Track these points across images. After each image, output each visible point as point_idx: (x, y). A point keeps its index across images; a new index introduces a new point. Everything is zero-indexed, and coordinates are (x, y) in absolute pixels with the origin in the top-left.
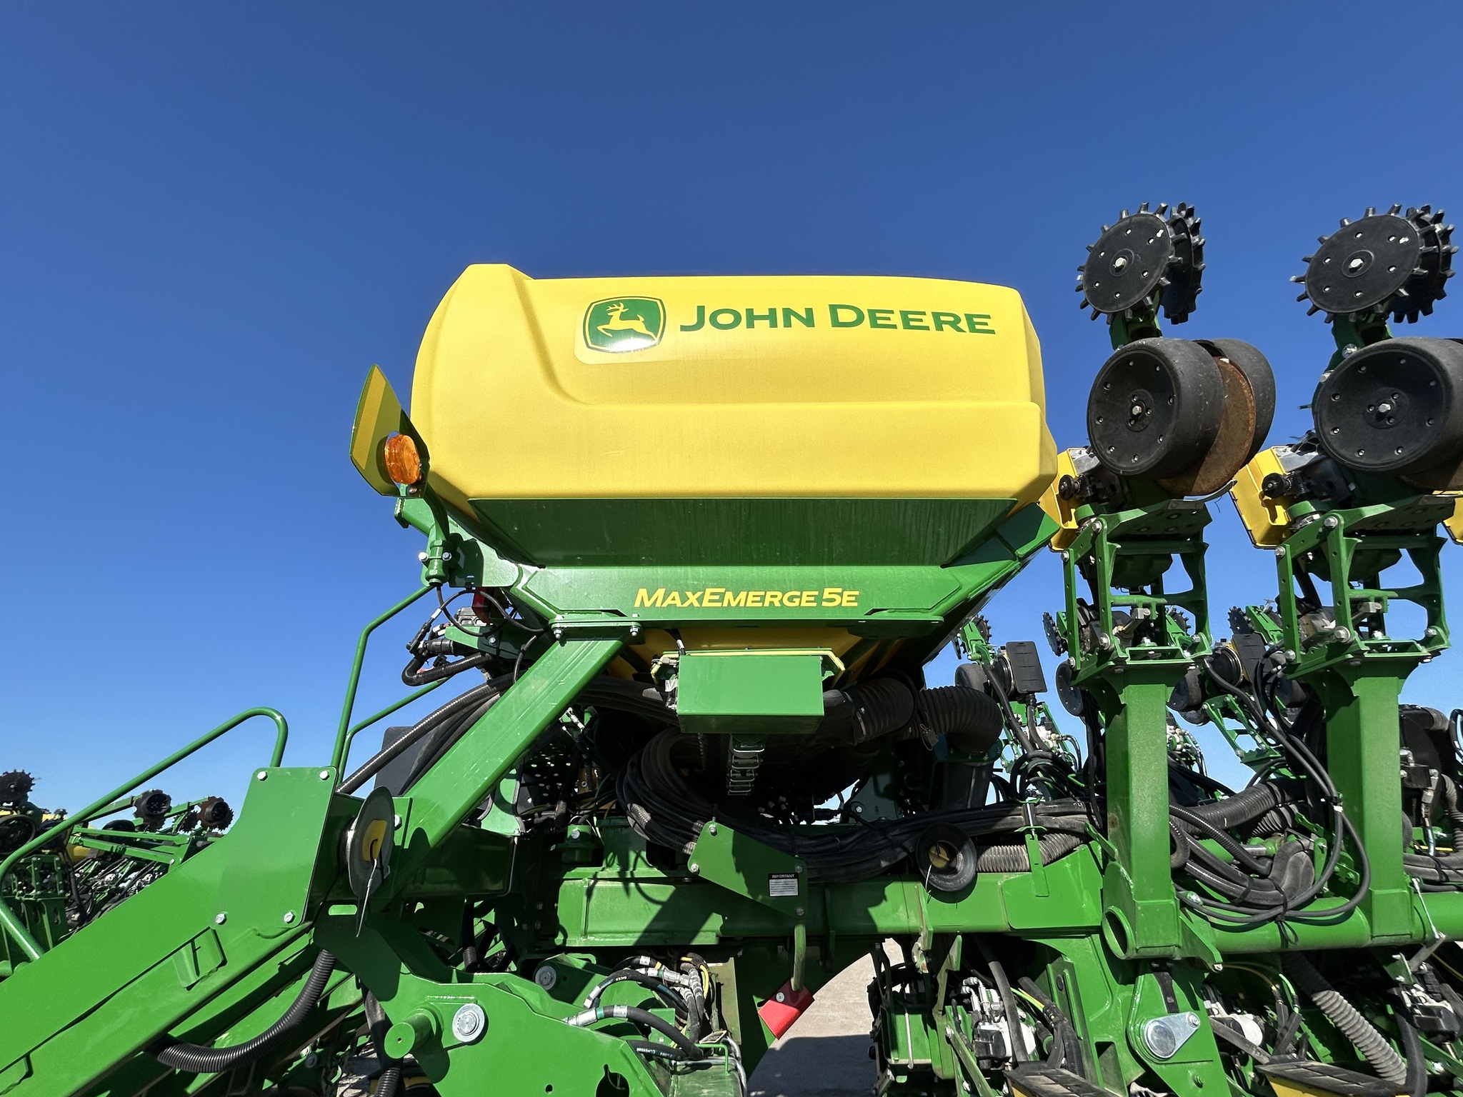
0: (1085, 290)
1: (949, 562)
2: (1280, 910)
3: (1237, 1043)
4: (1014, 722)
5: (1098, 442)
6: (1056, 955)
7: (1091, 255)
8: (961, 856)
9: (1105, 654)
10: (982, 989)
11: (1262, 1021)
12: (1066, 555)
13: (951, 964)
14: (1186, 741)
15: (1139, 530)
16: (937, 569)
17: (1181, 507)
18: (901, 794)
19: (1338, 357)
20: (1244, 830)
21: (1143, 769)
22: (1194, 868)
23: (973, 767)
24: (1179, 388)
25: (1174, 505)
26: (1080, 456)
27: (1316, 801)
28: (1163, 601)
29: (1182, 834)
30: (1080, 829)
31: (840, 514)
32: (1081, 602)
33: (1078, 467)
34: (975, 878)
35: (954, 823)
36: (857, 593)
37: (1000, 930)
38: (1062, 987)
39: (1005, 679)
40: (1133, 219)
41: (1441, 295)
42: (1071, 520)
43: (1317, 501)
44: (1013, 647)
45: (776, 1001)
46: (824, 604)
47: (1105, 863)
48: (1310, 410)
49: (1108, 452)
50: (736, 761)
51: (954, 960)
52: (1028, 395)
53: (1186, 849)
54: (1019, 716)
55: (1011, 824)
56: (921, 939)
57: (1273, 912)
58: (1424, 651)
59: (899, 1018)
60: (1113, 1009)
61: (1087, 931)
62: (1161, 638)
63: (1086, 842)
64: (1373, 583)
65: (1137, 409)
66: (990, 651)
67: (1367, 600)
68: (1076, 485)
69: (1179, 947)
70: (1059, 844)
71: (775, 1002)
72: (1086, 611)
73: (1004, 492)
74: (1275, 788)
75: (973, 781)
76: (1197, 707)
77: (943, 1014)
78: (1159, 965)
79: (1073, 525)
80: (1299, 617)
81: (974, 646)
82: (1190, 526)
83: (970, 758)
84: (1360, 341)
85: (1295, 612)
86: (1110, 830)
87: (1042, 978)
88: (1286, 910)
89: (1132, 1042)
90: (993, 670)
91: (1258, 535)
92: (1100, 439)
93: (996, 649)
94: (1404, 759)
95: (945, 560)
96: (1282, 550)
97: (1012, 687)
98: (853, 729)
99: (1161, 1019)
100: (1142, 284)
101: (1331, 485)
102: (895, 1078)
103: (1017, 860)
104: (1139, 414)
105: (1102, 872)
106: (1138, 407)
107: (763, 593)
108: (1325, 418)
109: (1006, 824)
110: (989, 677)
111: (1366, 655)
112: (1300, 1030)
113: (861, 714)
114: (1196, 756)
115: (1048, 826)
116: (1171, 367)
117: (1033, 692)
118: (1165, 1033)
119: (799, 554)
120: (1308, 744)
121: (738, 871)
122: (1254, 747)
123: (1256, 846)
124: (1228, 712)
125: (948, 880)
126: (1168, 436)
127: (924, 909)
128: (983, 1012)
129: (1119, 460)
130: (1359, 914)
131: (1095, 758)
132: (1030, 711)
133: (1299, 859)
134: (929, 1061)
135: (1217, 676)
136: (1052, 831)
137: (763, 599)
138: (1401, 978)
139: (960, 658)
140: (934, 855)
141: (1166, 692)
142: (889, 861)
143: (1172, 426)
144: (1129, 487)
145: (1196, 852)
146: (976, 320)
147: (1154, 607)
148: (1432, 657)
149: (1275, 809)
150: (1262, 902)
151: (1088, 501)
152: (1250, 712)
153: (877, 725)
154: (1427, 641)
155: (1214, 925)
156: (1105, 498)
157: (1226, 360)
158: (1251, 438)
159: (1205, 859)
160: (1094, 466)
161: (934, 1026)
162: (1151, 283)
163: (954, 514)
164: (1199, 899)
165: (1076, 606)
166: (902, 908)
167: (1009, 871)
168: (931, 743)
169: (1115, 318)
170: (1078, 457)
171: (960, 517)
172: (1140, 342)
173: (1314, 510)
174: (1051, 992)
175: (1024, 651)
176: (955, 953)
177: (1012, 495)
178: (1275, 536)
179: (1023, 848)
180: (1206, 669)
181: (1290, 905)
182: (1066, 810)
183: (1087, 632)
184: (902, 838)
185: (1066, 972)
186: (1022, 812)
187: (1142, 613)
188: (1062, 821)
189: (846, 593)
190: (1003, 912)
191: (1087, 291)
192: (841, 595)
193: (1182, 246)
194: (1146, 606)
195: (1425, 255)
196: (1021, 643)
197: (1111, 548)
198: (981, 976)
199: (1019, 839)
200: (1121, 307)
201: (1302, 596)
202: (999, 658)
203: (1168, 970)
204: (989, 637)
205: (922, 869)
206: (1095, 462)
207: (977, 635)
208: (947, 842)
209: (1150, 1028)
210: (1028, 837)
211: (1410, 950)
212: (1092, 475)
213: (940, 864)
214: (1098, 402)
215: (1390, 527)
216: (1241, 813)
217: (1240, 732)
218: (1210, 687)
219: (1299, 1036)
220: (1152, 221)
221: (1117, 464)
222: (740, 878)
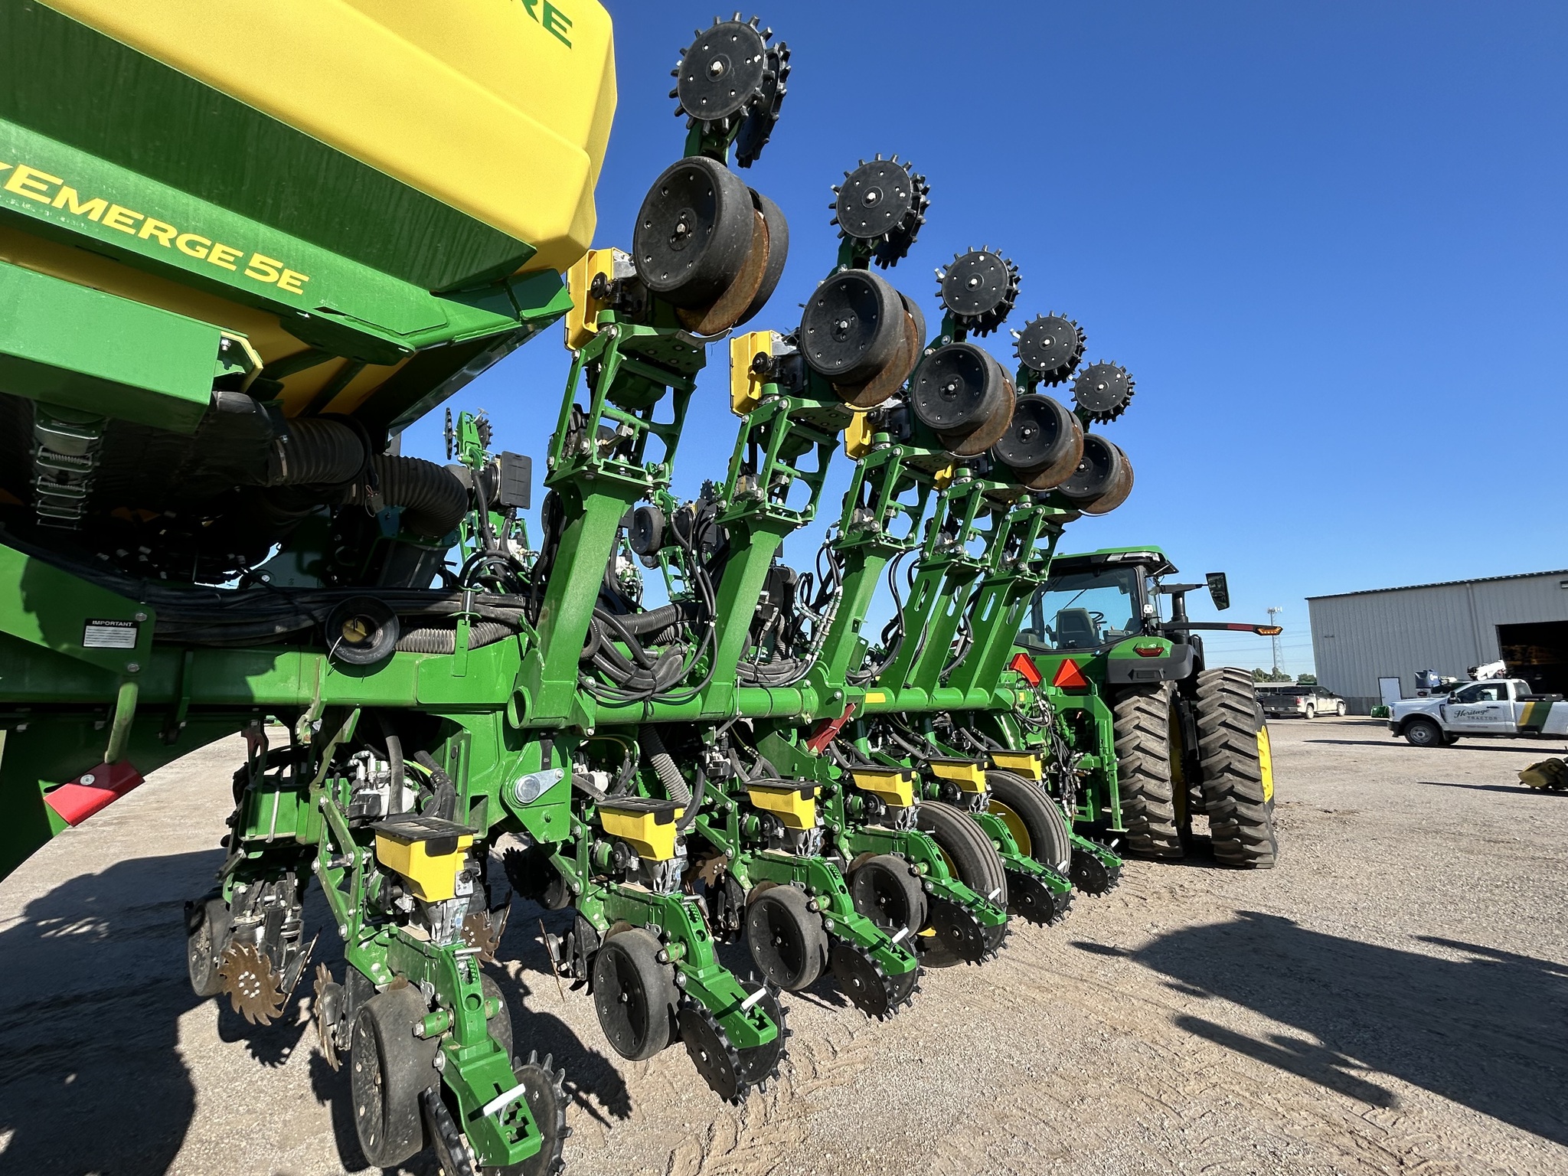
0: (679, 78)
1: (444, 291)
2: (650, 692)
3: (587, 790)
4: (487, 531)
5: (639, 246)
6: (458, 727)
7: (696, 42)
8: (381, 632)
9: (582, 458)
10: (372, 761)
11: (611, 776)
12: (577, 355)
13: (342, 736)
14: (634, 575)
15: (647, 351)
16: (425, 293)
17: (686, 340)
18: (329, 569)
19: (835, 271)
20: (648, 637)
21: (584, 570)
22: (599, 659)
23: (423, 550)
24: (719, 219)
25: (681, 336)
26: (621, 260)
27: (701, 621)
28: (647, 426)
29: (599, 631)
30: (514, 621)
31: (302, 159)
32: (578, 407)
33: (616, 270)
34: (391, 654)
35: (383, 599)
36: (306, 279)
37: (405, 705)
38: (455, 756)
39: (490, 487)
40: (743, 27)
41: (904, 255)
42: (593, 322)
43: (781, 385)
44: (509, 458)
45: (80, 784)
46: (248, 272)
47: (528, 649)
48: (804, 309)
49: (645, 261)
50: (46, 454)
51: (347, 732)
52: (584, 143)
53: (598, 643)
54: (495, 527)
55: (447, 608)
56: (310, 711)
57: (644, 694)
58: (800, 520)
59: (266, 797)
60: (496, 771)
61: (493, 708)
62: (635, 460)
63: (517, 633)
64: (792, 464)
65: (681, 228)
66: (484, 457)
67: (783, 473)
68: (608, 287)
69: (566, 718)
70: (490, 632)
71: (78, 786)
72: (579, 416)
73: (524, 234)
74: (680, 609)
75: (419, 565)
76: (653, 553)
77: (321, 787)
78: (546, 733)
79: (593, 328)
80: (739, 476)
81: (468, 448)
82: (688, 364)
83: (421, 540)
84: (851, 265)
85: (738, 472)
86: (540, 621)
87: (438, 752)
88: (653, 693)
89: (503, 793)
90: (481, 477)
91: (737, 401)
92: (642, 244)
93: (490, 456)
94: (763, 598)
95: (438, 287)
96: (747, 418)
97: (496, 497)
98: (269, 465)
99: (533, 775)
100: (727, 102)
101: (795, 376)
102: (247, 855)
103: (442, 643)
104: (682, 233)
105: (522, 658)
106: (683, 226)
107: (141, 217)
108: (809, 318)
109: (443, 607)
110: (475, 484)
111: (768, 513)
112: (634, 778)
113: (282, 443)
114: (638, 588)
115: (484, 614)
116: (720, 196)
117: (515, 507)
118: (534, 784)
119: (222, 188)
120: (712, 578)
121: (28, 608)
122: (682, 590)
123: (654, 651)
124: (674, 561)
125: (359, 654)
126: (696, 263)
127: (322, 680)
128: (367, 780)
129: (651, 272)
130: (699, 697)
131: (546, 558)
132: (507, 525)
133: (676, 660)
134: (293, 834)
135: (676, 530)
136: (487, 619)
137: (138, 225)
138: (708, 743)
139: (449, 457)
140: (350, 629)
141: (623, 508)
142: (288, 627)
143: (702, 254)
144: (653, 307)
145: (605, 647)
146: (554, 15)
147: (637, 429)
148: (803, 525)
149: (674, 625)
150: (639, 687)
151: (614, 307)
152: (688, 564)
153: (305, 469)
154: (804, 514)
155: (599, 703)
156: (630, 310)
157: (762, 216)
158: (754, 296)
159: (609, 652)
160: (630, 275)
161: (307, 799)
162: (734, 106)
163: (461, 235)
164: (594, 682)
165: (571, 409)
166: (293, 679)
167: (432, 652)
168: (375, 509)
169: (695, 124)
170: (619, 260)
171: (467, 240)
172: (705, 158)
173: (777, 392)
174: (444, 760)
175: (517, 464)
176: (349, 727)
177: (533, 241)
178: (748, 405)
179: (452, 633)
180: (671, 522)
181: (657, 690)
182: (506, 602)
183: (574, 437)
184: (312, 606)
185: (463, 743)
186: (461, 599)
187: (626, 431)
188: (499, 612)
189: (287, 273)
190: (413, 687)
191: (681, 80)
192: (280, 271)
193: (769, 83)
194: (632, 426)
195: (908, 214)
196: (518, 456)
197: (618, 357)
198: (374, 749)
199: (450, 623)
200: (702, 115)
201: (747, 461)
202: (491, 465)
203: (553, 738)
204: (487, 444)
205: (330, 640)
206: (632, 272)
207: (475, 437)
208: (369, 617)
209: (521, 782)
210: (460, 622)
211: (719, 724)
212: (627, 284)
213: (354, 638)
214: (653, 205)
215: (815, 422)
216: (650, 624)
217: (677, 577)
218: (668, 538)
219: (632, 782)
220: (756, 41)
221: (648, 275)
222: (32, 620)
